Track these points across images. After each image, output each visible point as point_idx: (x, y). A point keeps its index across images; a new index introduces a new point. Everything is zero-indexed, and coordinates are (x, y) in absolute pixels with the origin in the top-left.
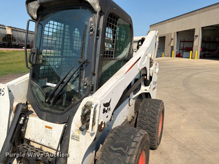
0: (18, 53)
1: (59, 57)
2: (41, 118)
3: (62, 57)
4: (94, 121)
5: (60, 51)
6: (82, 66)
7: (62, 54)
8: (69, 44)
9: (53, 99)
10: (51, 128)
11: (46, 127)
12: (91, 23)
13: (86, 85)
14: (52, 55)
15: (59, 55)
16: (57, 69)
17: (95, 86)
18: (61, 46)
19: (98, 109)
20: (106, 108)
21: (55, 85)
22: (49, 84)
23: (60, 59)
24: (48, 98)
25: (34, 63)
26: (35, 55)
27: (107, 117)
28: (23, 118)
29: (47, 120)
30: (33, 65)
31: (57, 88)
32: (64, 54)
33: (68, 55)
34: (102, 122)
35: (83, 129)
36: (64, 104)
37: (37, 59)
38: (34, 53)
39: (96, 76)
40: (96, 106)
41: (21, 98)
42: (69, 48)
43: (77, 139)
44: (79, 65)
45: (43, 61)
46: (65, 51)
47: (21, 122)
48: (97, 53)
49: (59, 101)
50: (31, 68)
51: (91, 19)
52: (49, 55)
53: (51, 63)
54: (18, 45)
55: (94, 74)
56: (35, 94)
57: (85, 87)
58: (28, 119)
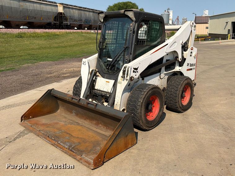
0: (70, 35)
1: (115, 44)
2: (103, 77)
3: (116, 44)
4: (127, 74)
5: (115, 40)
6: (125, 49)
7: (116, 42)
8: (121, 35)
9: (110, 67)
10: (109, 82)
11: (106, 82)
12: (131, 26)
13: (127, 60)
14: (110, 43)
15: (115, 43)
16: (113, 51)
17: (131, 60)
18: (116, 37)
19: (130, 69)
20: (135, 71)
21: (111, 60)
22: (108, 59)
23: (115, 45)
24: (108, 66)
25: (101, 48)
26: (102, 43)
27: (136, 75)
28: (95, 77)
29: (107, 78)
30: (100, 49)
31: (112, 61)
32: (118, 41)
33: (120, 42)
34: (132, 76)
35: (123, 77)
36: (115, 70)
37: (103, 45)
38: (101, 42)
39: (132, 55)
40: (129, 67)
41: (93, 67)
42: (121, 37)
43: (121, 83)
44: (124, 49)
45: (106, 47)
46: (118, 40)
47: (94, 79)
48: (133, 43)
49: (113, 68)
50: (99, 50)
51: (131, 24)
52: (109, 43)
53: (110, 48)
54: (70, 25)
55: (131, 54)
56: (101, 65)
57: (126, 61)
58: (97, 78)
